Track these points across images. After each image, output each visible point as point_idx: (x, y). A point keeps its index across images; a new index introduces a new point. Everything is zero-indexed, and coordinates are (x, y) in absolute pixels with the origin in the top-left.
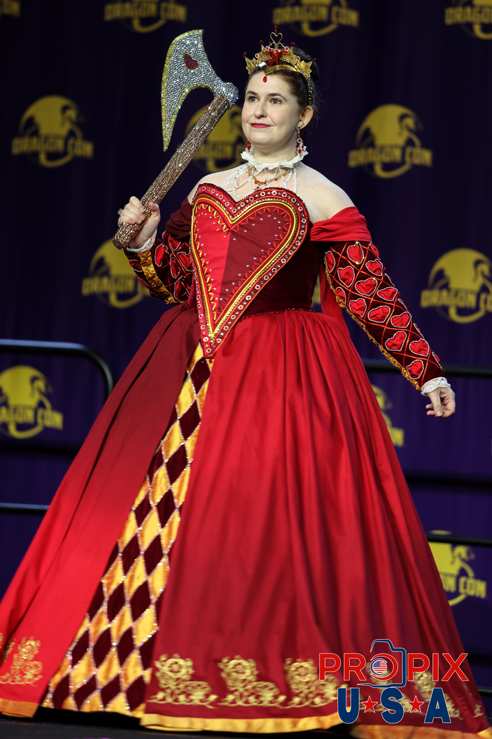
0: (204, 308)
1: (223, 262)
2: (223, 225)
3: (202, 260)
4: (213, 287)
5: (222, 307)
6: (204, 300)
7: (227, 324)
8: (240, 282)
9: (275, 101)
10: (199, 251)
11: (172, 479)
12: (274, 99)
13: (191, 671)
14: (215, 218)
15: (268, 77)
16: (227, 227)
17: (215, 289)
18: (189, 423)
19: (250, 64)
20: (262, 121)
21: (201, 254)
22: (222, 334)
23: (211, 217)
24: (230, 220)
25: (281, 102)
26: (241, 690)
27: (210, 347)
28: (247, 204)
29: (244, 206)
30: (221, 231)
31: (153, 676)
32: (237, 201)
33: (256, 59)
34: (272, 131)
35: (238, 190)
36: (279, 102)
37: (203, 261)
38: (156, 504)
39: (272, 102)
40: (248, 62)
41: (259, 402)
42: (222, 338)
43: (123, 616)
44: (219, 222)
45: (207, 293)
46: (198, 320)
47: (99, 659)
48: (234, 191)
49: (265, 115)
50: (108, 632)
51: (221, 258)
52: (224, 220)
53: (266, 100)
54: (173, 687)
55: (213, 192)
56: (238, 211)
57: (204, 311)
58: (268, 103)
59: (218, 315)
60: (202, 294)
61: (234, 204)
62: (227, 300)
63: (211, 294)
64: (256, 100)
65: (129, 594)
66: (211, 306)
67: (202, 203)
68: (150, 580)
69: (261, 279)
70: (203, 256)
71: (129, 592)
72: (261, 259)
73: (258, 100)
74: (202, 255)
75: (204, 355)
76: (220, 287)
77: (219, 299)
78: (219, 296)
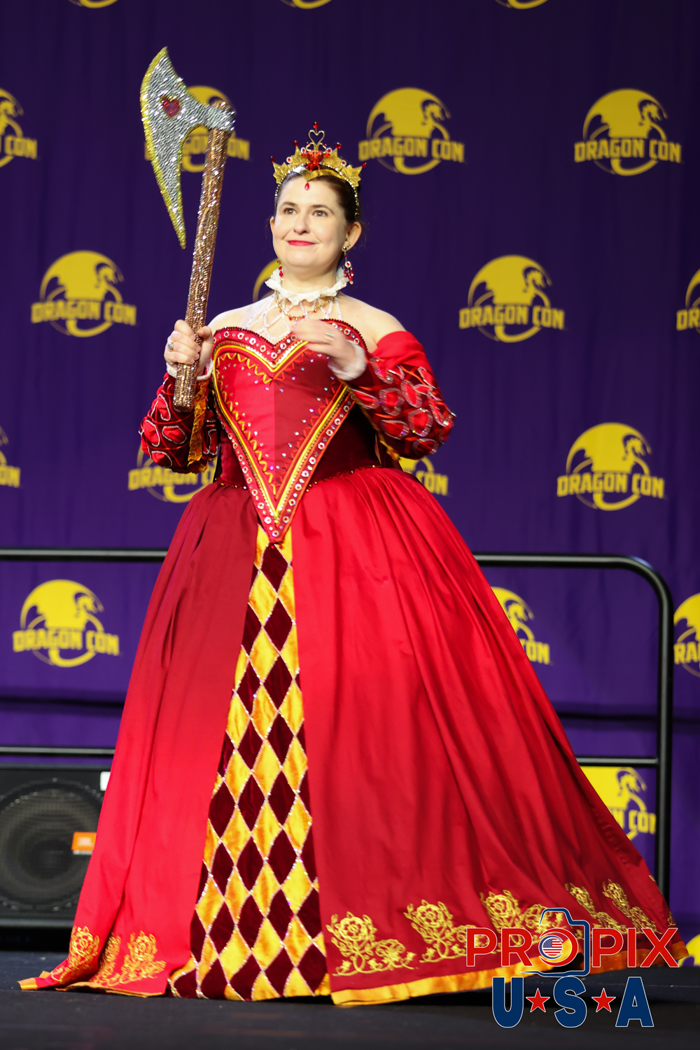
0: (257, 482)
1: (271, 421)
2: (263, 376)
3: (240, 422)
4: (263, 454)
5: (281, 477)
6: (254, 472)
7: (292, 497)
8: (299, 442)
9: (320, 213)
10: (234, 412)
11: (278, 701)
12: (318, 211)
13: (373, 930)
14: (249, 368)
15: (310, 183)
16: (269, 377)
17: (267, 455)
18: (279, 627)
19: (279, 171)
20: (304, 238)
21: (237, 415)
22: (289, 510)
23: (243, 368)
24: (270, 366)
25: (326, 214)
26: (439, 940)
27: (276, 528)
28: (288, 345)
29: (286, 348)
30: (261, 382)
31: (328, 945)
32: (274, 343)
33: (287, 164)
34: (316, 250)
35: (270, 329)
36: (324, 215)
37: (243, 423)
38: (266, 737)
39: (316, 214)
40: (277, 168)
41: (360, 587)
42: (289, 515)
43: (264, 879)
44: (256, 372)
45: (257, 462)
46: (251, 497)
47: (250, 936)
48: (266, 332)
49: (307, 230)
50: (250, 902)
51: (268, 415)
52: (262, 368)
53: (308, 212)
54: (358, 953)
55: (241, 335)
56: (279, 355)
57: (258, 485)
58: (311, 216)
59: (278, 488)
60: (249, 464)
61: (271, 348)
62: (286, 467)
63: (262, 462)
64: (294, 212)
65: (265, 851)
66: (266, 478)
67: (227, 352)
68: (285, 828)
69: (323, 435)
70: (241, 418)
71: (263, 849)
72: (319, 410)
73: (297, 212)
74: (239, 416)
75: (270, 540)
76: (273, 452)
77: (275, 467)
78: (273, 463)
